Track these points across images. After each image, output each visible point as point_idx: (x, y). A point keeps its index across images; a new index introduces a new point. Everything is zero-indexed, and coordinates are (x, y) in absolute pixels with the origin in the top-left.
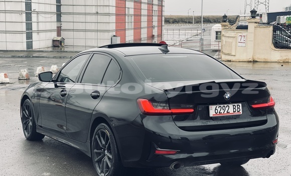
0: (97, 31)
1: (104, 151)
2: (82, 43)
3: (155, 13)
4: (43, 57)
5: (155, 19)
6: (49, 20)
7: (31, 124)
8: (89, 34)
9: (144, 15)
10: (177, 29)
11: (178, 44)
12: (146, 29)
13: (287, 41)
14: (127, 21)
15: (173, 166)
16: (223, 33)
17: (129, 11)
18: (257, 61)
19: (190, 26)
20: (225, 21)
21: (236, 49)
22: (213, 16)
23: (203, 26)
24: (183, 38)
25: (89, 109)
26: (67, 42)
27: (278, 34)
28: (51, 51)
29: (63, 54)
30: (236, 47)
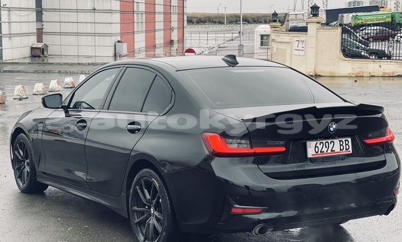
0: (95, 34)
1: (149, 208)
2: (73, 51)
3: (175, 10)
4: (19, 72)
5: (174, 18)
6: (25, 19)
7: (27, 169)
8: (83, 39)
9: (159, 13)
10: (204, 32)
11: (207, 52)
12: (162, 32)
13: (358, 48)
14: (135, 21)
15: (258, 229)
16: (273, 36)
17: (138, 7)
18: (320, 76)
19: (221, 27)
20: (275, 21)
21: (291, 59)
22: (252, 14)
23: (243, 27)
24: (212, 43)
25: (124, 149)
26: (51, 50)
27: (346, 38)
28: (29, 63)
29: (48, 68)
30: (291, 56)
